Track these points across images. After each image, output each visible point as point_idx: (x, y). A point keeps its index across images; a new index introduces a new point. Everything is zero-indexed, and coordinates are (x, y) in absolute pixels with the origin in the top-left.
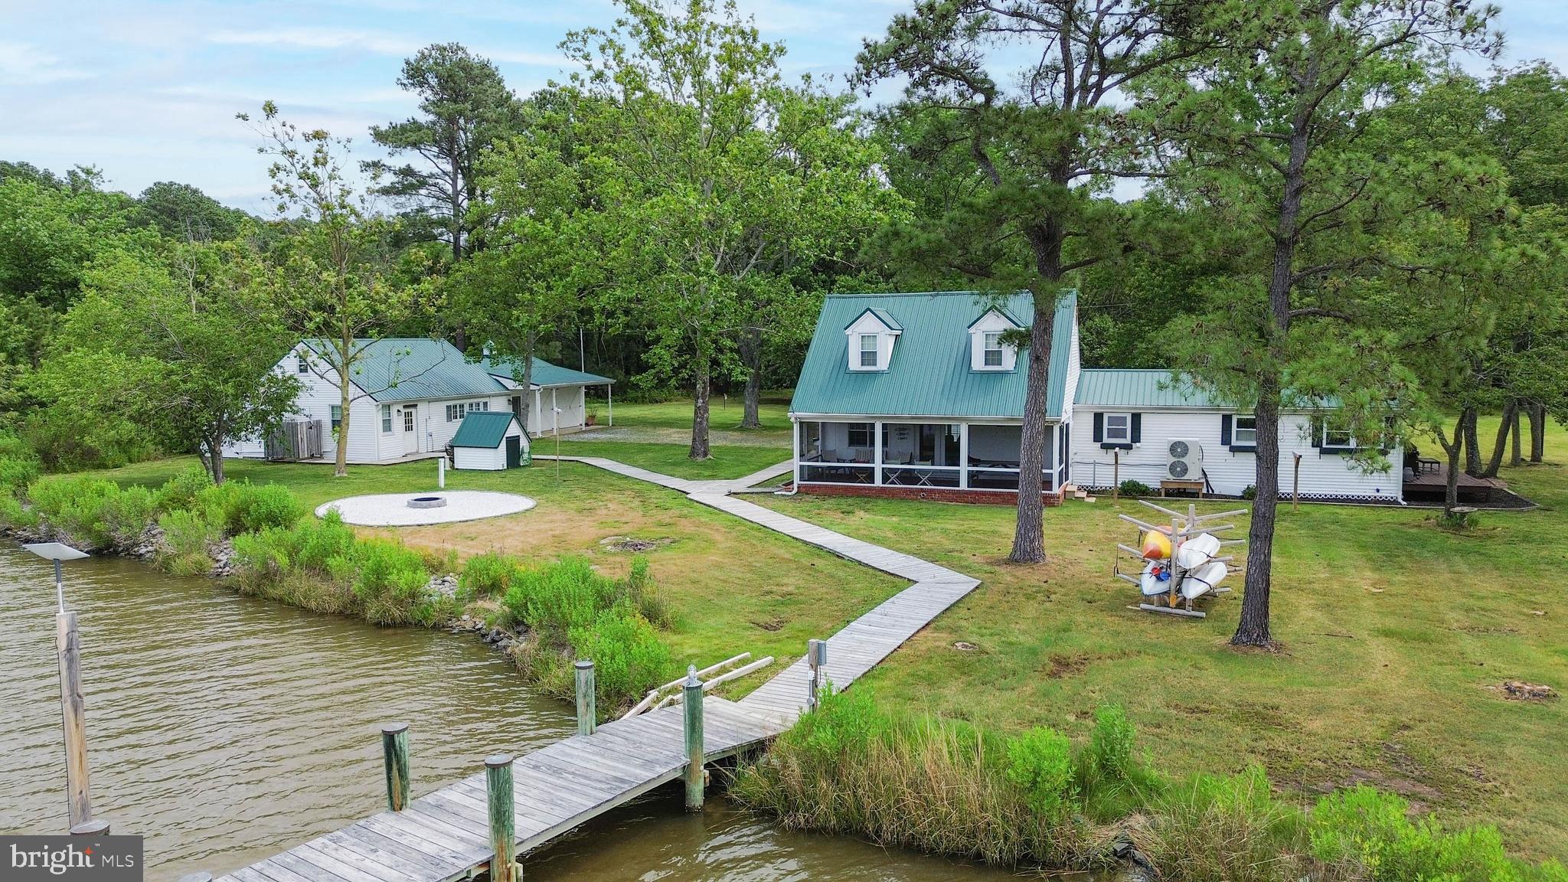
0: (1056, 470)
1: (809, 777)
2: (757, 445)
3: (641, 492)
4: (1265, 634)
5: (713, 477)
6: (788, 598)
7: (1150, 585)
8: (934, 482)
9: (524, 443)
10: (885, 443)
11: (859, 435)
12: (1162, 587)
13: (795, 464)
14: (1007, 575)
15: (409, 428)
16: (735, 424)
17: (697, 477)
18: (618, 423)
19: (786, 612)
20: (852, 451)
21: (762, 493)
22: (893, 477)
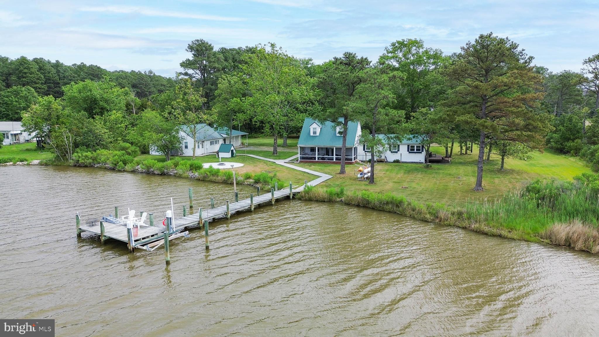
0: (353, 157)
1: (305, 194)
2: (288, 151)
3: (265, 162)
4: (373, 182)
5: (280, 159)
6: (300, 179)
7: (359, 176)
8: (329, 160)
9: (234, 151)
10: (318, 151)
11: (313, 150)
12: (361, 176)
13: (299, 156)
14: (338, 176)
15: (203, 147)
16: (281, 145)
17: (276, 159)
18: (250, 145)
19: (300, 181)
20: (311, 153)
21: (292, 162)
22: (320, 159)
